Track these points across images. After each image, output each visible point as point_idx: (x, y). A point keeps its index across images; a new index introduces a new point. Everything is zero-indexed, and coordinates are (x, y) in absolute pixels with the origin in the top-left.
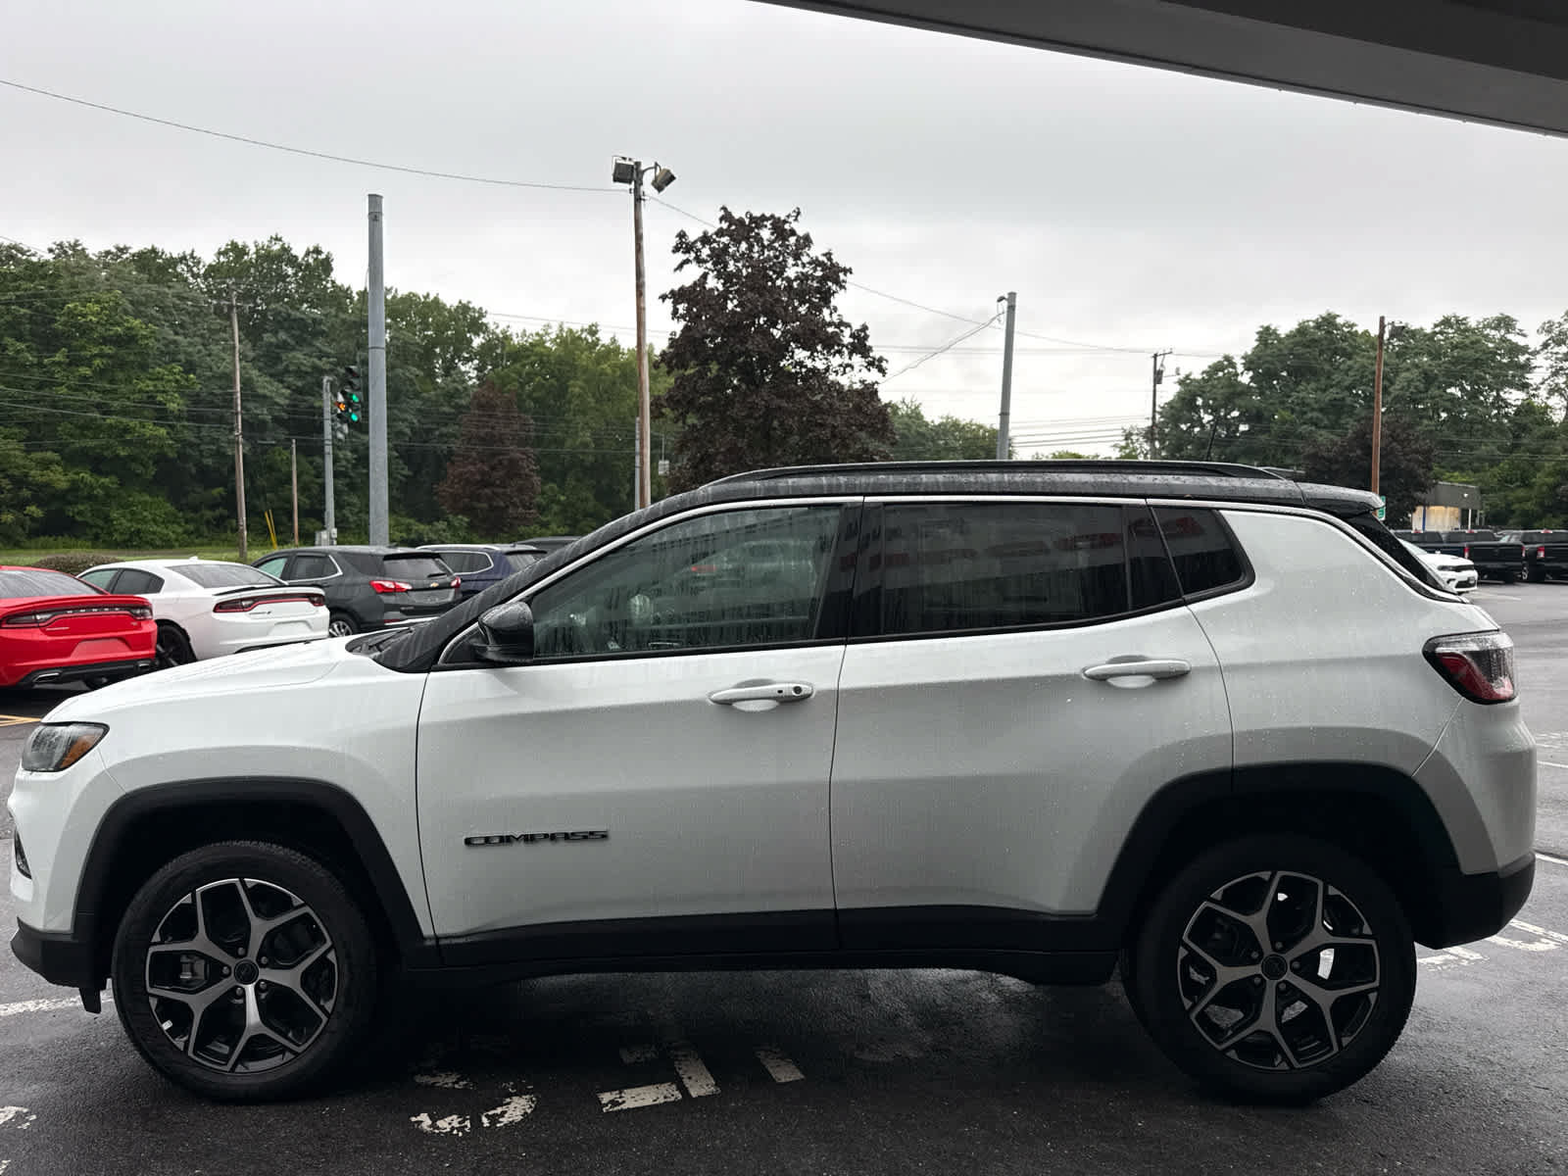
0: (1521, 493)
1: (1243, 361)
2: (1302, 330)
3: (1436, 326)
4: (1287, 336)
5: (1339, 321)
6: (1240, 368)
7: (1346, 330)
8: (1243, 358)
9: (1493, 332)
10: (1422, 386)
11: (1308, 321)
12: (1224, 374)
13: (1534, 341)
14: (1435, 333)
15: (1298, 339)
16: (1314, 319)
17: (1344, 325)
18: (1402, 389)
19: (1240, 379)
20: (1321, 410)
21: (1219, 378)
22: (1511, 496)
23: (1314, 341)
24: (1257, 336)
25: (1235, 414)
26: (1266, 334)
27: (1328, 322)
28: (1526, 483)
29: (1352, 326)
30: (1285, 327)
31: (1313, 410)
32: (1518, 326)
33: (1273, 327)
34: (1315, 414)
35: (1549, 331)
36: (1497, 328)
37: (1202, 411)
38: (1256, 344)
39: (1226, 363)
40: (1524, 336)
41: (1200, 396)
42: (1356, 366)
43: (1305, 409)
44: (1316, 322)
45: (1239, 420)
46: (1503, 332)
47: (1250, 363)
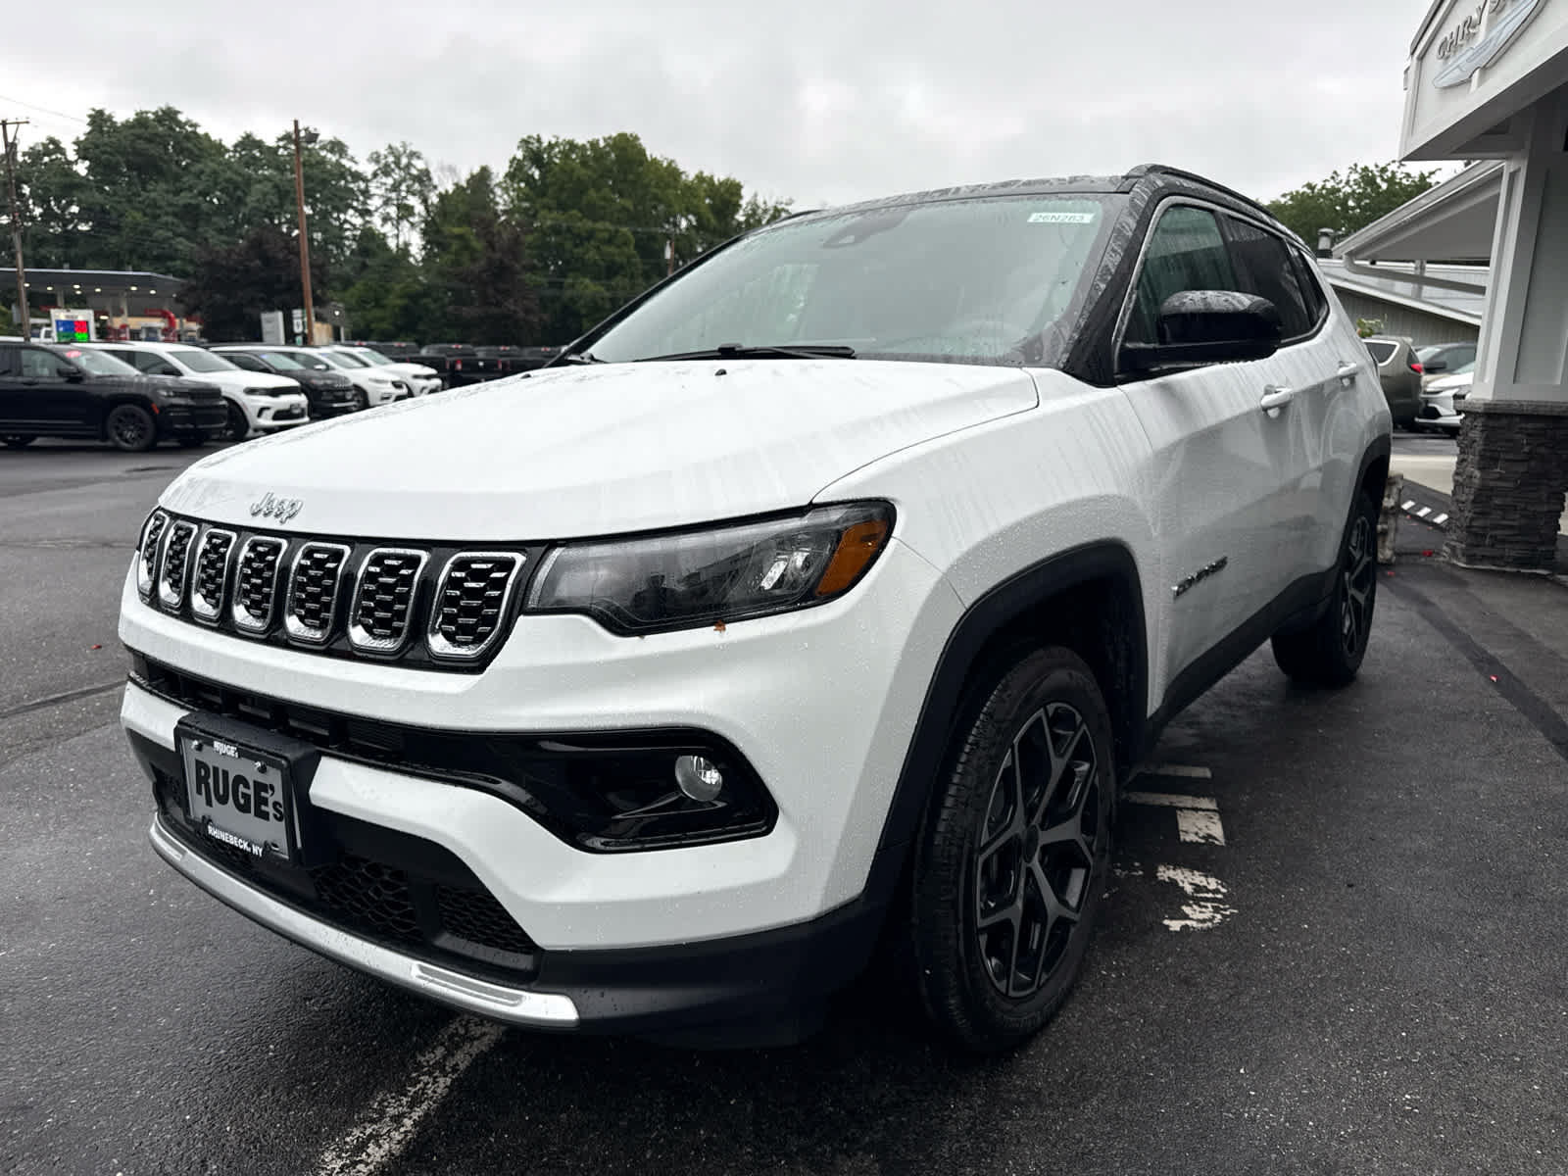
0: (378, 313)
1: (76, 148)
2: (141, 121)
3: (279, 140)
4: (123, 125)
5: (182, 118)
6: (72, 156)
7: (189, 129)
8: (75, 143)
9: (329, 156)
10: (276, 201)
11: (147, 112)
12: (51, 160)
13: (367, 168)
14: (279, 147)
15: (138, 131)
16: (154, 110)
17: (186, 124)
18: (258, 201)
19: (75, 168)
20: (175, 215)
21: (46, 164)
22: (370, 315)
23: (156, 135)
24: (88, 120)
25: (75, 209)
26: (98, 119)
27: (169, 116)
28: (379, 305)
29: (195, 126)
30: (123, 115)
31: (167, 214)
32: (350, 152)
33: (107, 113)
34: (170, 219)
35: (377, 161)
36: (332, 151)
37: (31, 202)
38: (88, 129)
39: (51, 146)
40: (356, 163)
41: (26, 183)
42: (208, 170)
43: (158, 212)
44: (155, 113)
45: (81, 217)
46: (337, 156)
47: (83, 150)
